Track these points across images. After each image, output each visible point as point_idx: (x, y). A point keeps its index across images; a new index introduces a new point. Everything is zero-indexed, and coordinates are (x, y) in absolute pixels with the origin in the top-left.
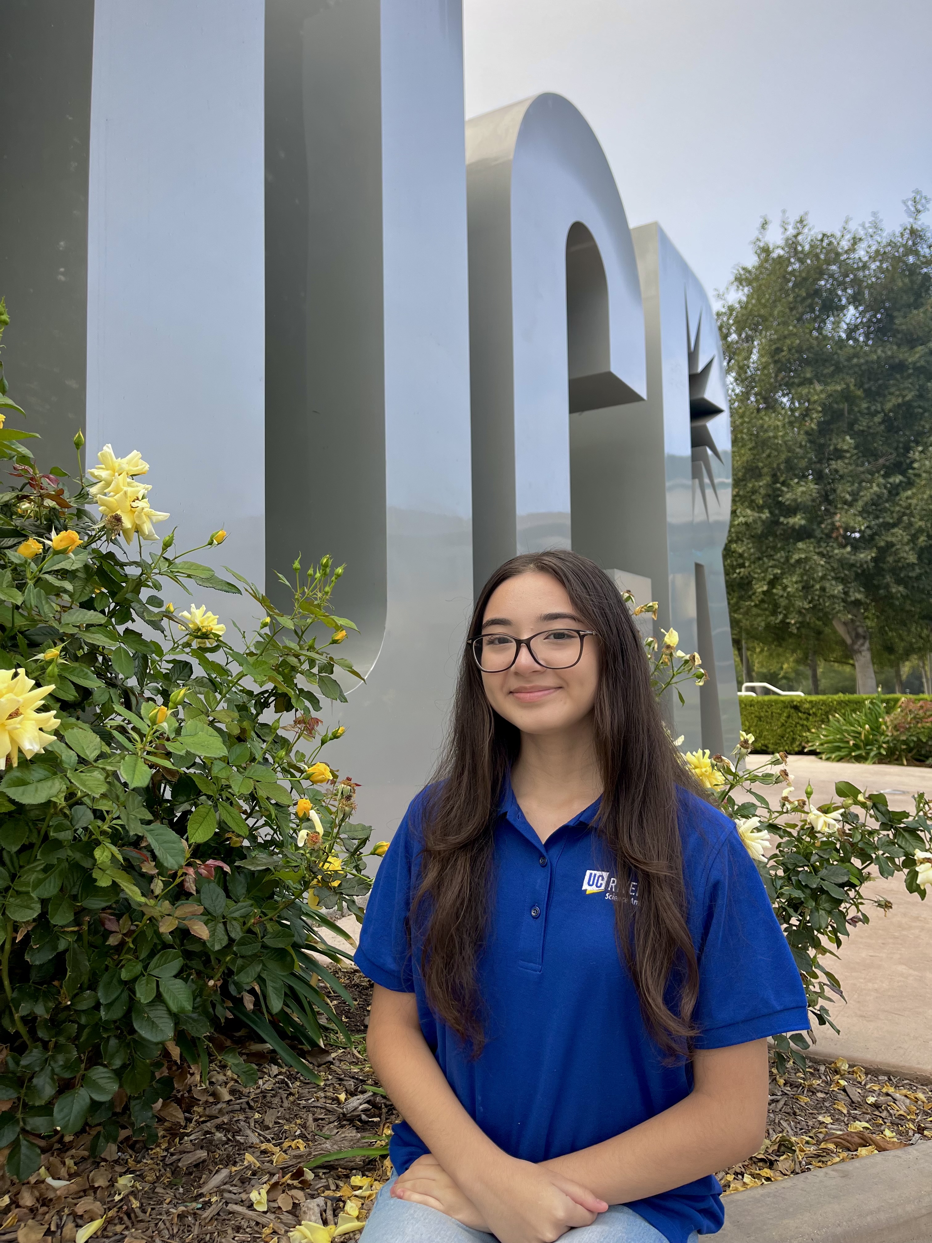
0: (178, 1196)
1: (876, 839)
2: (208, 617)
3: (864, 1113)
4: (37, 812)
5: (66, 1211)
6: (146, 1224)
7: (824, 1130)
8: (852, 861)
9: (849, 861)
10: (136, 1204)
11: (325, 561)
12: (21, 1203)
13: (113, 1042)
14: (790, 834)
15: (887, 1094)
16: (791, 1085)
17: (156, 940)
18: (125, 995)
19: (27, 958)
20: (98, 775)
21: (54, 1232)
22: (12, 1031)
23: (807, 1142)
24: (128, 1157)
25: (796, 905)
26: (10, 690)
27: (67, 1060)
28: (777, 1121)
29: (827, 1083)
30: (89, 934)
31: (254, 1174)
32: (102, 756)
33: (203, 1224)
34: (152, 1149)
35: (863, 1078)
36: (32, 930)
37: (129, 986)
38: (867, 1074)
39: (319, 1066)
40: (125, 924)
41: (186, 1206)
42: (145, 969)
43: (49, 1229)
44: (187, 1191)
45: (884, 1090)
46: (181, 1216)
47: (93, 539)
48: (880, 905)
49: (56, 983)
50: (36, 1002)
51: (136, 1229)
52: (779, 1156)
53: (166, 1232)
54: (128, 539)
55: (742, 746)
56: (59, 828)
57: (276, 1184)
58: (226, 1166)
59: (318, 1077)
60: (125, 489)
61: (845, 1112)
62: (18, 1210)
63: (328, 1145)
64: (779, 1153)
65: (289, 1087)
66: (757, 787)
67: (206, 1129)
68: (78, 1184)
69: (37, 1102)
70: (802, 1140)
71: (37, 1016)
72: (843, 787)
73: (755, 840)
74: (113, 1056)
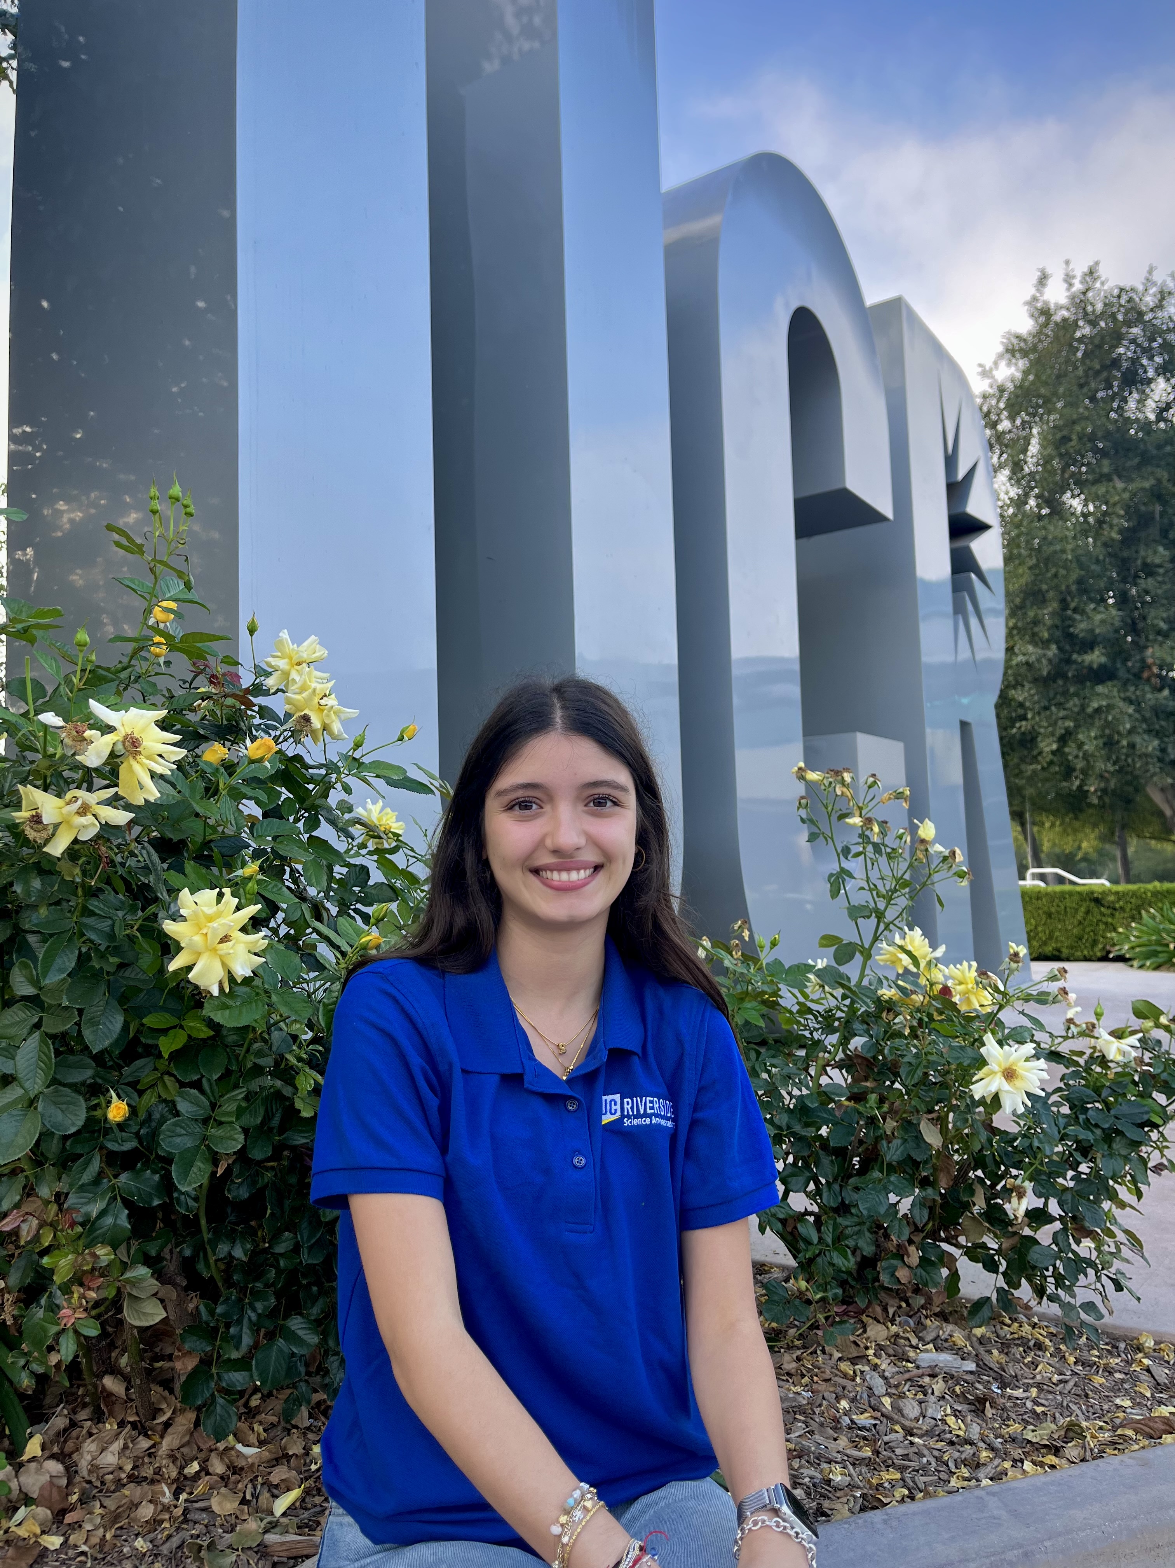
2: (386, 814)
3: (1171, 1396)
4: (235, 1037)
5: (260, 1479)
7: (1121, 1415)
8: (1154, 1096)
9: (1151, 1097)
12: (211, 1470)
14: (1077, 1064)
16: (1083, 1364)
19: (228, 1193)
21: (249, 1501)
22: (206, 1275)
23: (1101, 1428)
25: (1085, 1150)
27: (265, 1308)
28: (1065, 1404)
29: (1127, 1362)
35: (1171, 1357)
36: (234, 1163)
43: (244, 1497)
49: (253, 1223)
50: (234, 1243)
52: (1067, 1443)
54: (315, 739)
55: (1011, 960)
56: (260, 1054)
61: (1149, 1395)
62: (208, 1477)
64: (1067, 1439)
66: (1032, 1008)
68: (269, 1451)
69: (235, 1355)
70: (1094, 1425)
71: (234, 1258)
72: (1141, 1007)
73: (1028, 1070)
74: (310, 1305)
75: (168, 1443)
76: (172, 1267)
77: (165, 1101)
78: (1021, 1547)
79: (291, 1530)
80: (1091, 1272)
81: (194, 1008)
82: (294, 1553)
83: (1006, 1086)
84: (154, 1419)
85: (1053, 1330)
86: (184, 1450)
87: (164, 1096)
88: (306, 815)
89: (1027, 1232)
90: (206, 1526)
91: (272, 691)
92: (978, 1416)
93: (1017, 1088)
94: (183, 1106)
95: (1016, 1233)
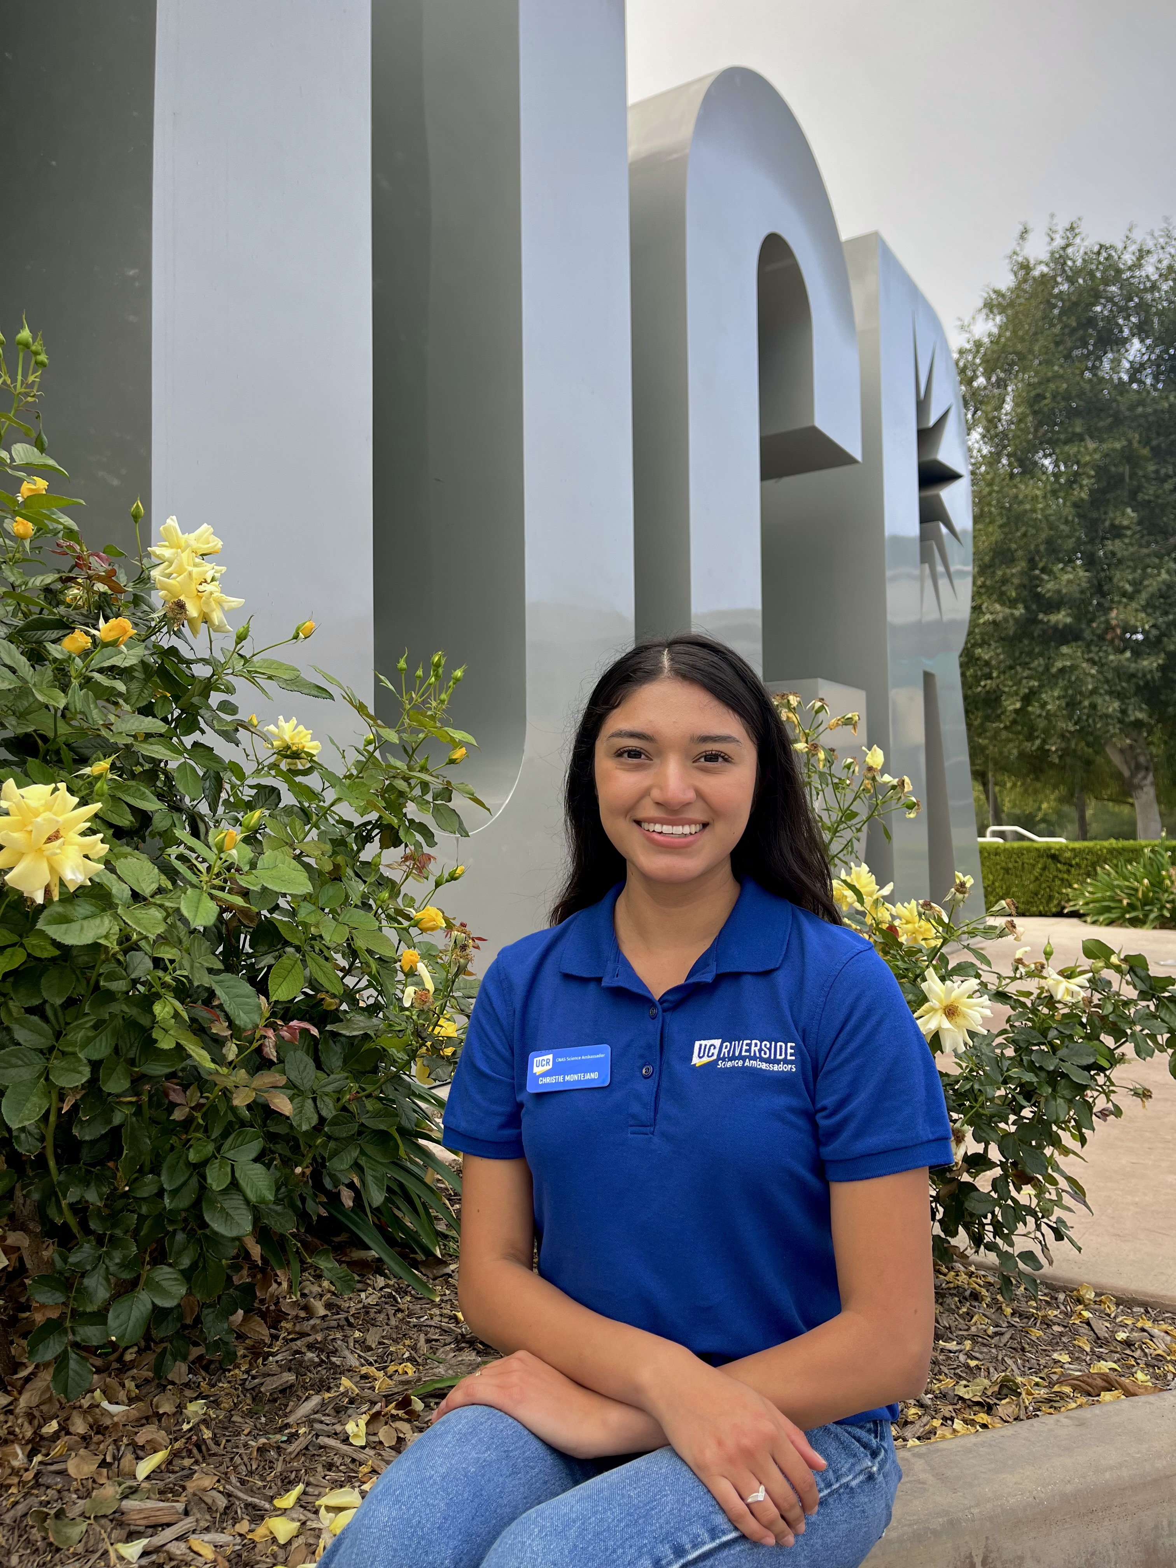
0: (259, 1426)
1: (1132, 1011)
2: (299, 732)
3: (1112, 1351)
4: (86, 958)
5: (125, 1440)
6: (219, 1459)
7: (1058, 1370)
8: (1101, 1038)
9: (1098, 1039)
10: (207, 1434)
11: (436, 659)
12: (72, 1429)
13: (180, 1237)
14: (1023, 1005)
15: (1143, 1330)
16: (1020, 1316)
17: (231, 1117)
18: (194, 1182)
19: (75, 1132)
20: (157, 914)
21: (110, 1464)
22: (59, 1221)
23: (1037, 1384)
24: (201, 1379)
25: (1029, 1093)
26: (49, 807)
27: (125, 1257)
28: (1000, 1358)
29: (1066, 1314)
30: (150, 1107)
31: (351, 1402)
32: (160, 891)
33: (288, 1459)
34: (229, 1371)
35: (1113, 1310)
36: (81, 1099)
37: (199, 1169)
38: (1118, 1305)
39: (434, 1279)
40: (194, 1096)
41: (268, 1439)
42: (218, 1152)
43: (104, 1459)
44: (271, 1421)
45: (1139, 1325)
46: (261, 1450)
47: (153, 631)
48: (1136, 1094)
49: (111, 1164)
50: (88, 1186)
51: (208, 1464)
52: (1000, 1399)
53: (244, 1468)
54: (194, 631)
55: (957, 890)
56: (112, 977)
57: (377, 1415)
58: (318, 1392)
59: (432, 1291)
60: (190, 568)
61: (1088, 1349)
62: (68, 1437)
63: (441, 1370)
64: (1000, 1396)
65: (397, 1302)
66: (977, 942)
67: (295, 1348)
68: (139, 1409)
69: (90, 1308)
70: (1030, 1381)
71: (88, 1203)
72: (1091, 945)
73: (971, 1007)
74: (180, 1253)
75: (24, 1401)
76: (25, 1211)
78: (947, 1514)
79: (152, 1496)
80: (1030, 1220)
82: (152, 1521)
83: (946, 1024)
84: (16, 1373)
85: (991, 1279)
86: (44, 1408)
89: (966, 1178)
90: (59, 1491)
93: (958, 1027)
94: (20, 1034)
95: (954, 1179)
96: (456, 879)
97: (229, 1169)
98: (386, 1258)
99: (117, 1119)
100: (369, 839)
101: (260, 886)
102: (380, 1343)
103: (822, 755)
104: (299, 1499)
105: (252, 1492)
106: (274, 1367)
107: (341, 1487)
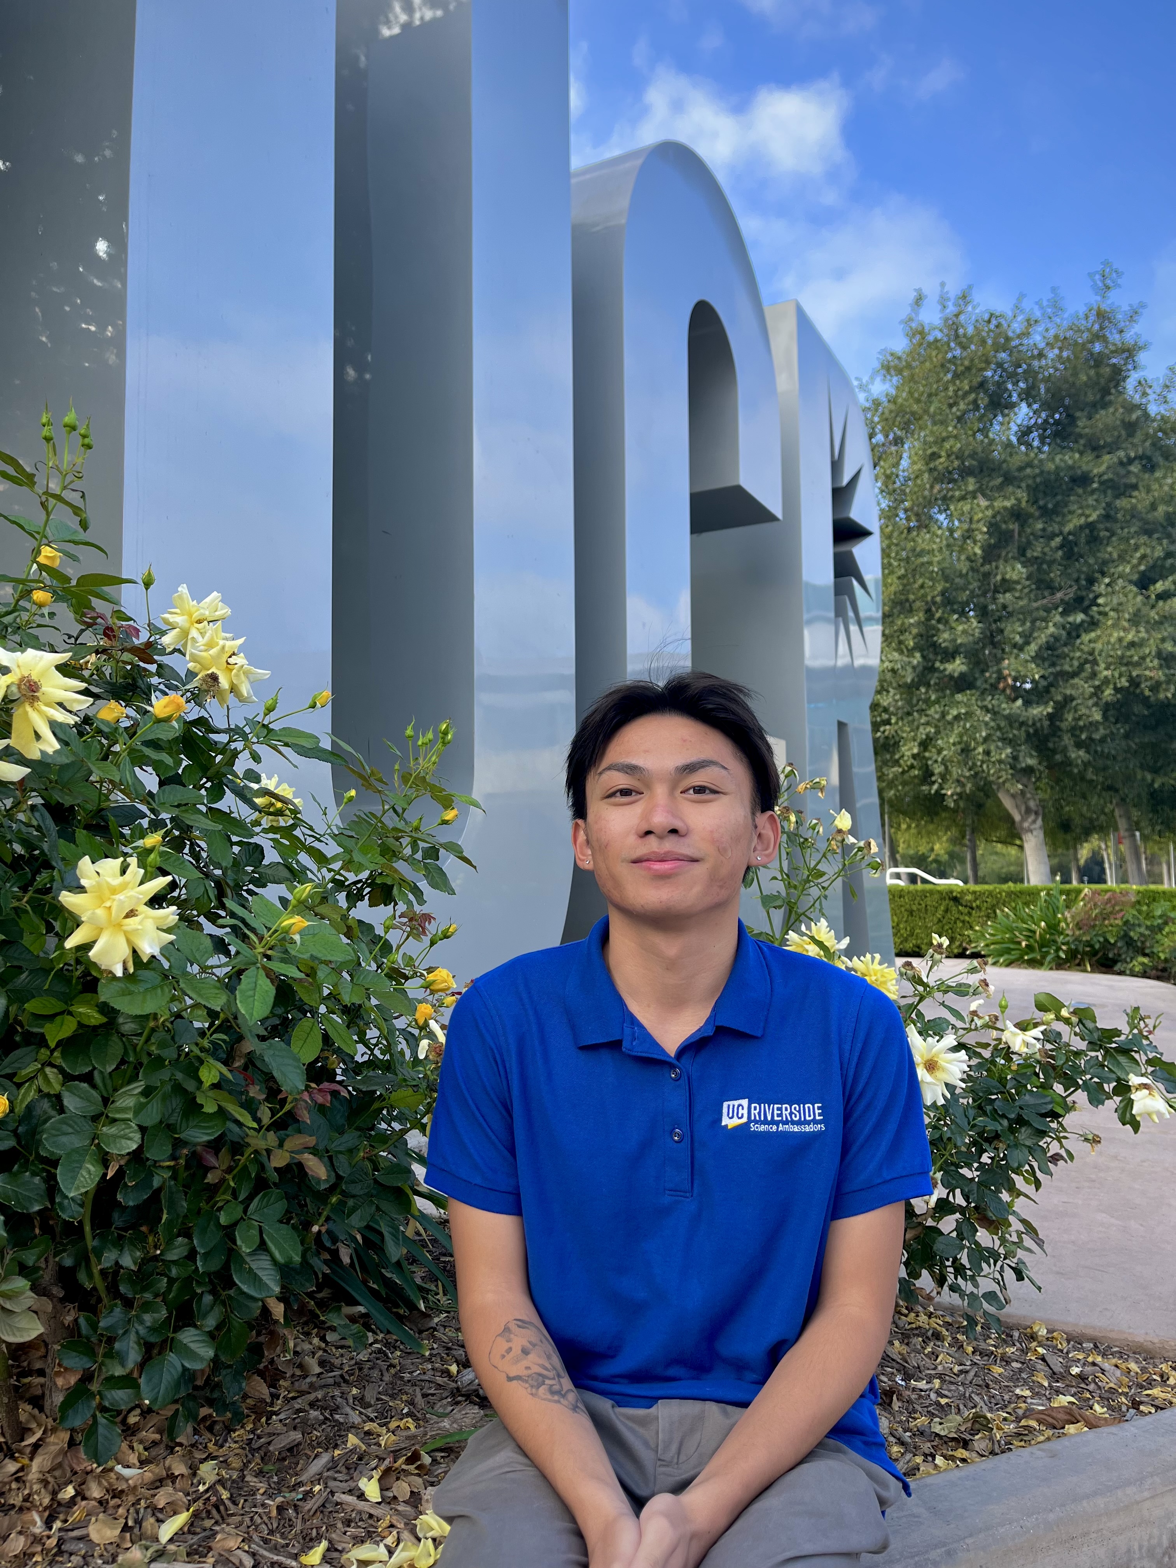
0: (272, 1485)
1: (1083, 1061)
3: (1068, 1386)
4: (134, 1025)
5: (143, 1502)
6: (238, 1519)
7: (1023, 1405)
8: (1054, 1087)
9: (1051, 1088)
10: (225, 1495)
11: (444, 726)
12: (87, 1494)
14: (979, 1055)
15: (1094, 1364)
16: (981, 1354)
17: (259, 1178)
18: (224, 1243)
19: (119, 1197)
21: (132, 1528)
22: (88, 1286)
23: (1005, 1419)
24: (207, 1440)
27: (155, 1321)
28: (967, 1395)
29: (1022, 1351)
30: (186, 1169)
31: (360, 1459)
34: (235, 1431)
35: (1064, 1346)
36: (126, 1165)
37: (229, 1232)
38: (1068, 1341)
39: (420, 1332)
40: (225, 1159)
41: (284, 1497)
42: (246, 1214)
43: (126, 1523)
44: (282, 1479)
45: (1090, 1359)
46: (280, 1509)
48: (1086, 1140)
49: (144, 1229)
50: (121, 1251)
51: (228, 1525)
52: (974, 1435)
53: (264, 1526)
56: (161, 1044)
57: (388, 1470)
58: (326, 1450)
59: (420, 1345)
60: (222, 642)
61: (1046, 1384)
62: (84, 1503)
64: (973, 1432)
65: (388, 1358)
66: (951, 999)
67: (297, 1406)
68: (150, 1471)
69: (118, 1371)
70: (998, 1416)
71: (122, 1267)
72: (1042, 999)
73: (950, 1062)
74: (205, 1316)
75: (38, 1466)
76: (47, 1276)
77: (48, 1095)
78: (944, 1544)
79: (179, 1558)
81: (81, 992)
83: (928, 1078)
84: (22, 1440)
85: (949, 1319)
86: (57, 1473)
87: (46, 1090)
88: (208, 785)
89: (930, 1223)
90: (84, 1557)
91: (168, 650)
92: (885, 1410)
93: (937, 1080)
94: (70, 1102)
95: (920, 1224)
96: (448, 937)
97: (255, 1232)
98: (375, 1313)
99: (156, 1183)
100: (362, 899)
101: (308, 955)
102: (378, 1399)
103: (793, 818)
104: (324, 1557)
105: (275, 1549)
106: (279, 1426)
107: (363, 1542)
